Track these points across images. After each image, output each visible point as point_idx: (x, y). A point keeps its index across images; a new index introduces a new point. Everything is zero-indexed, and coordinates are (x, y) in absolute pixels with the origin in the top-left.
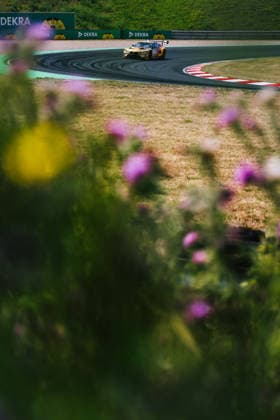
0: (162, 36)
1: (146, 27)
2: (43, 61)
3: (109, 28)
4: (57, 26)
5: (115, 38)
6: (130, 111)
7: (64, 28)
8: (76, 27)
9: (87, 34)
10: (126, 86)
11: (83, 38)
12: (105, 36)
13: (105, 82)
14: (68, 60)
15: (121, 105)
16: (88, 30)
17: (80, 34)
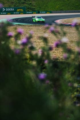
0: (49, 13)
1: (45, 10)
2: (17, 20)
3: (35, 11)
4: (21, 11)
5: (37, 13)
6: (40, 33)
7: (23, 11)
8: (26, 11)
9: (29, 13)
10: (39, 26)
11: (28, 14)
12: (34, 13)
13: (34, 25)
14: (24, 19)
15: (38, 31)
16: (29, 12)
17: (27, 13)
